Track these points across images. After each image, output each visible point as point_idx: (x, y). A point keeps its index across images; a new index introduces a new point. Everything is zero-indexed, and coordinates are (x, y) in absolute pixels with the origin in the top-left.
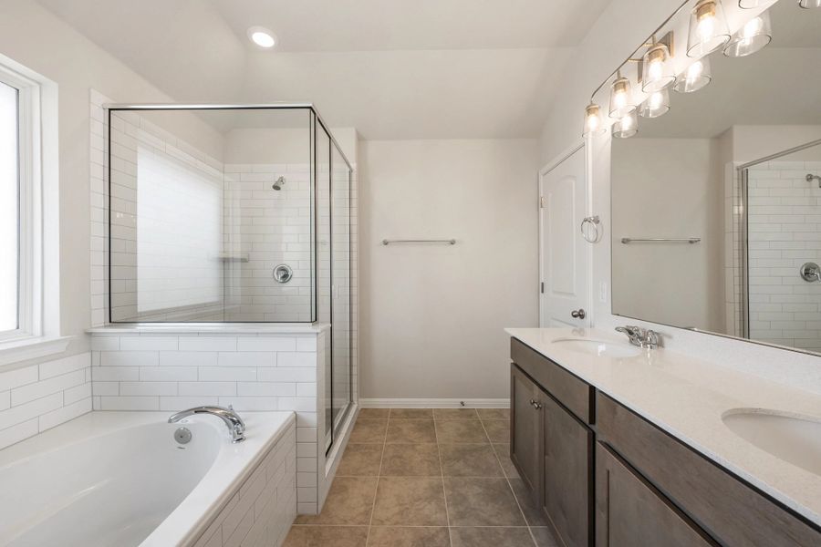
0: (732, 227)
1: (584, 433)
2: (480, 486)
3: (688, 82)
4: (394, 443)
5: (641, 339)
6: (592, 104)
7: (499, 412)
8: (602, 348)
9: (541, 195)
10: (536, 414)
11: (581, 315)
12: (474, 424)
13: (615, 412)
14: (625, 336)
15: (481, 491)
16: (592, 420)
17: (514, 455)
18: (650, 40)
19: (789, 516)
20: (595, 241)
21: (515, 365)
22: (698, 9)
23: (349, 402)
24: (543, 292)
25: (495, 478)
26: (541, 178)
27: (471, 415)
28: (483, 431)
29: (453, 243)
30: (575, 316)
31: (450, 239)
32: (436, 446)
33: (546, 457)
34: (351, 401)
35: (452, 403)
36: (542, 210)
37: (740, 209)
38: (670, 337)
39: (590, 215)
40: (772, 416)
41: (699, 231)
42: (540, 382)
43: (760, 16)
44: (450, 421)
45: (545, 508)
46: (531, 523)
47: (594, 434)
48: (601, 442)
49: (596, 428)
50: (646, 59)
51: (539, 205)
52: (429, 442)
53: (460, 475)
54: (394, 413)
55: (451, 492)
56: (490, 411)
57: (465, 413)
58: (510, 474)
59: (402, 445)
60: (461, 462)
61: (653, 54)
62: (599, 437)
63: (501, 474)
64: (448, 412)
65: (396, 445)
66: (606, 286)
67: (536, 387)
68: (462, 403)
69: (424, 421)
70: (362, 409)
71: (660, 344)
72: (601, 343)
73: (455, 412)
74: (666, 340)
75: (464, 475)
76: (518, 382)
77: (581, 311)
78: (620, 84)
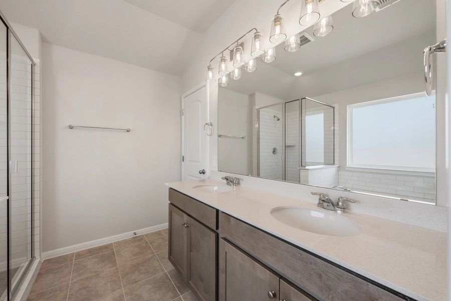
0: (255, 133)
1: (213, 235)
2: (150, 284)
3: (249, 67)
4: (79, 278)
5: (232, 182)
6: (210, 66)
7: (159, 233)
8: (216, 188)
9: (183, 108)
10: (185, 230)
11: (203, 172)
12: (144, 245)
13: (229, 221)
14: (225, 181)
15: (150, 286)
16: (217, 228)
17: (171, 257)
18: (236, 43)
19: (301, 252)
20: (211, 135)
21: (172, 204)
22: (255, 36)
23: (30, 259)
24: (183, 161)
25: (159, 275)
26: (183, 99)
27: (141, 240)
28: (150, 248)
29: (128, 131)
30: (201, 173)
31: (126, 128)
32: (117, 268)
33: (191, 253)
34: (32, 256)
35: (128, 235)
36: (183, 117)
37: (257, 126)
38: (242, 180)
39: (208, 122)
40: (280, 209)
41: (244, 134)
42: (187, 212)
43: (273, 48)
44: (126, 247)
45: (190, 282)
46: (182, 293)
47: (218, 234)
48: (222, 238)
49: (219, 231)
50: (235, 51)
51: (181, 114)
52: (110, 267)
53: (136, 282)
54: (79, 255)
55: (130, 297)
56: (153, 234)
57: (137, 239)
58: (168, 267)
59: (87, 278)
60: (136, 273)
61: (237, 50)
62: (221, 236)
63: (163, 271)
64: (125, 242)
65: (81, 280)
66: (215, 157)
67: (185, 215)
68: (135, 234)
69: (106, 254)
70: (45, 261)
71: (239, 184)
72: (215, 186)
73: (130, 241)
74: (241, 182)
75: (139, 281)
76: (174, 215)
77: (203, 170)
78: (223, 60)
